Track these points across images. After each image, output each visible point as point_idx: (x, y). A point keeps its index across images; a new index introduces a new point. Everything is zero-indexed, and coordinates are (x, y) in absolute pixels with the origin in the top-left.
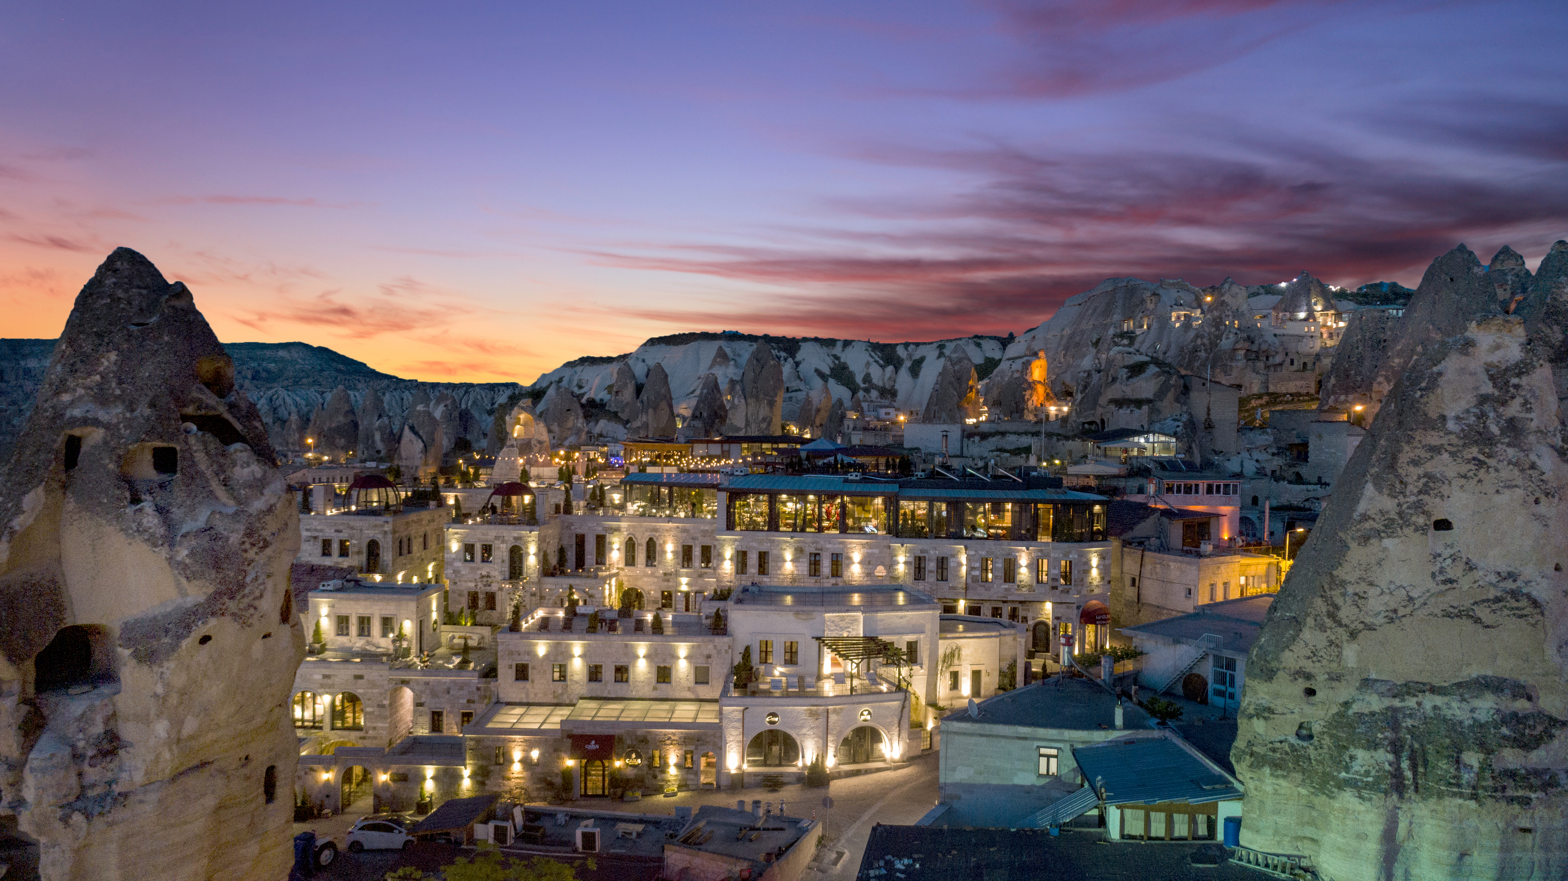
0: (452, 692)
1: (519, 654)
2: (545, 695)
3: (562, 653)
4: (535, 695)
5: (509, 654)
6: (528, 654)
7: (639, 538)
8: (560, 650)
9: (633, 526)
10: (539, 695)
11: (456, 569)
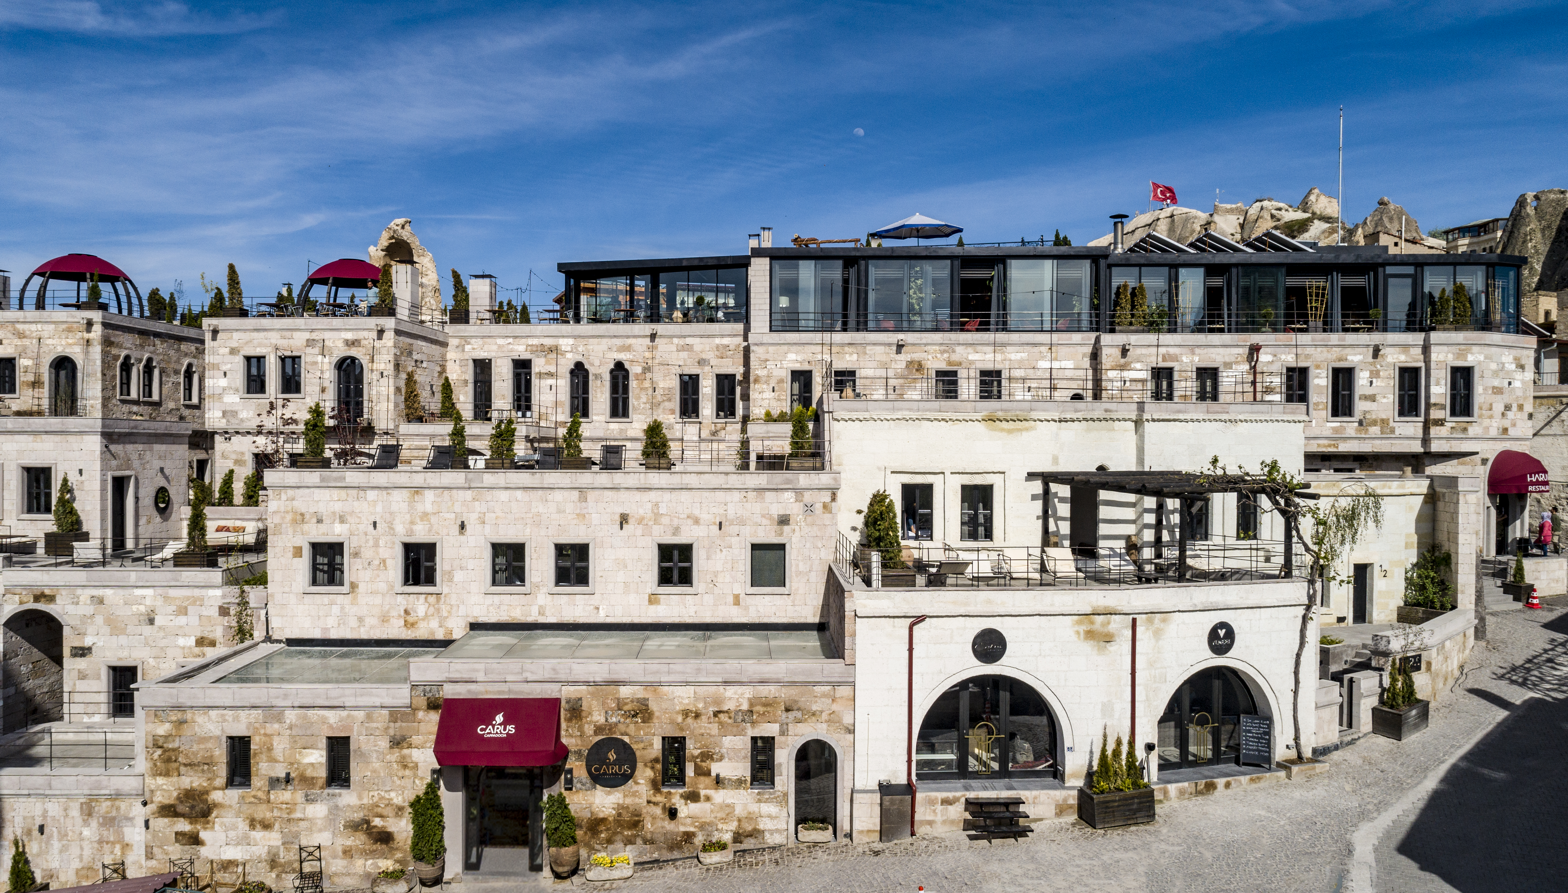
0: (158, 621)
1: (320, 521)
2: (385, 619)
3: (425, 516)
4: (361, 620)
5: (294, 521)
6: (342, 520)
7: (597, 363)
8: (420, 508)
9: (585, 341)
10: (370, 621)
11: (228, 409)
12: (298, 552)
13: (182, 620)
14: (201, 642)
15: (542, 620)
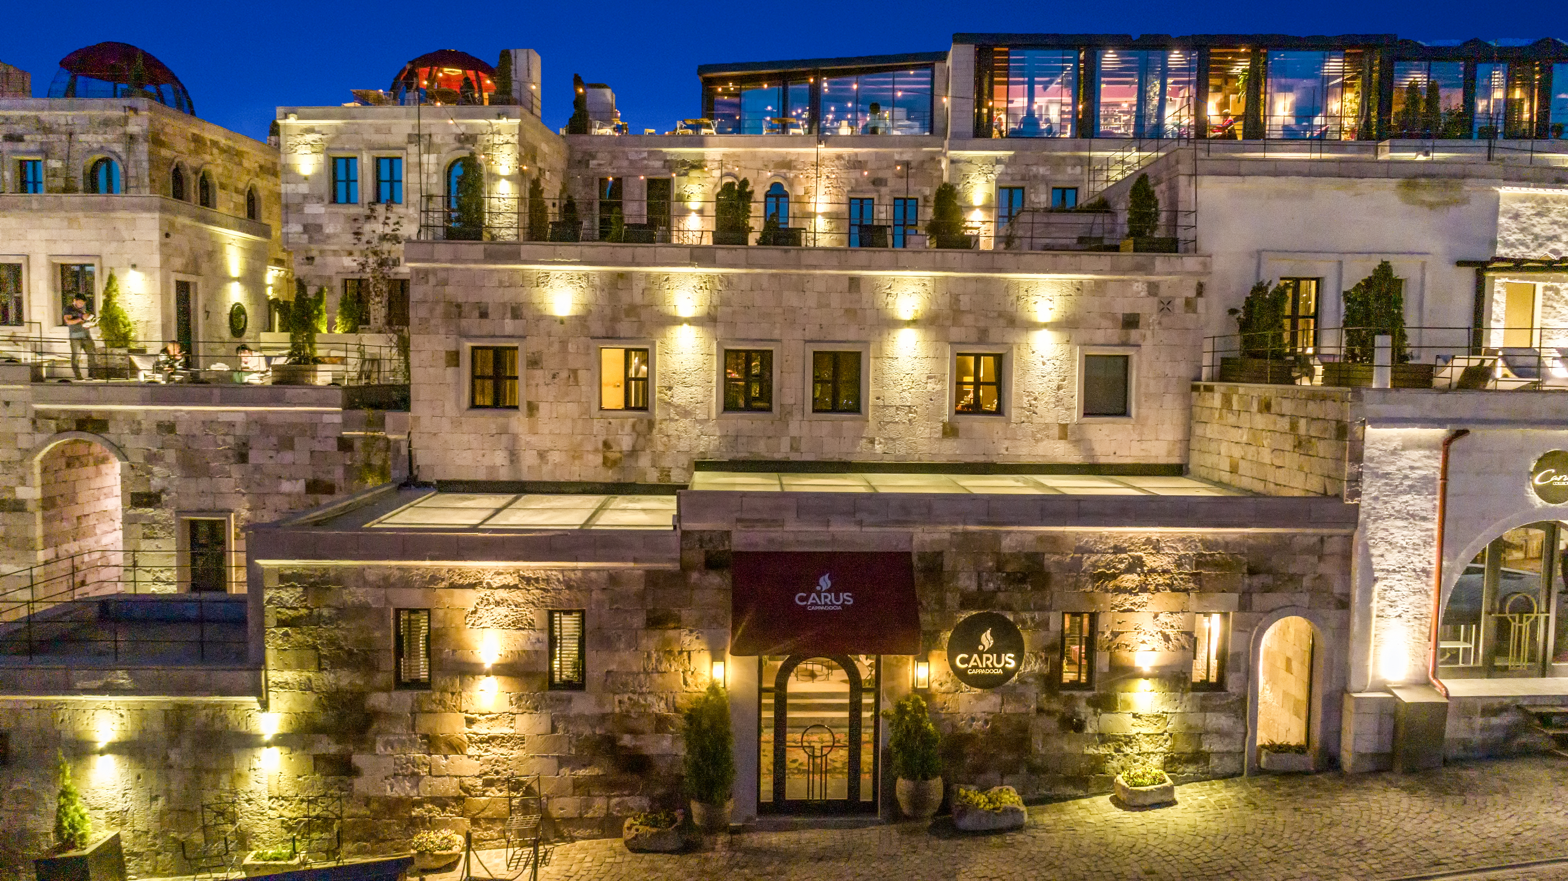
0: (254, 457)
1: (484, 315)
2: (576, 454)
3: (632, 309)
4: (542, 455)
5: (448, 316)
6: (516, 314)
8: (625, 298)
9: (735, 156)
11: (310, 221)
12: (453, 358)
13: (288, 457)
14: (314, 487)
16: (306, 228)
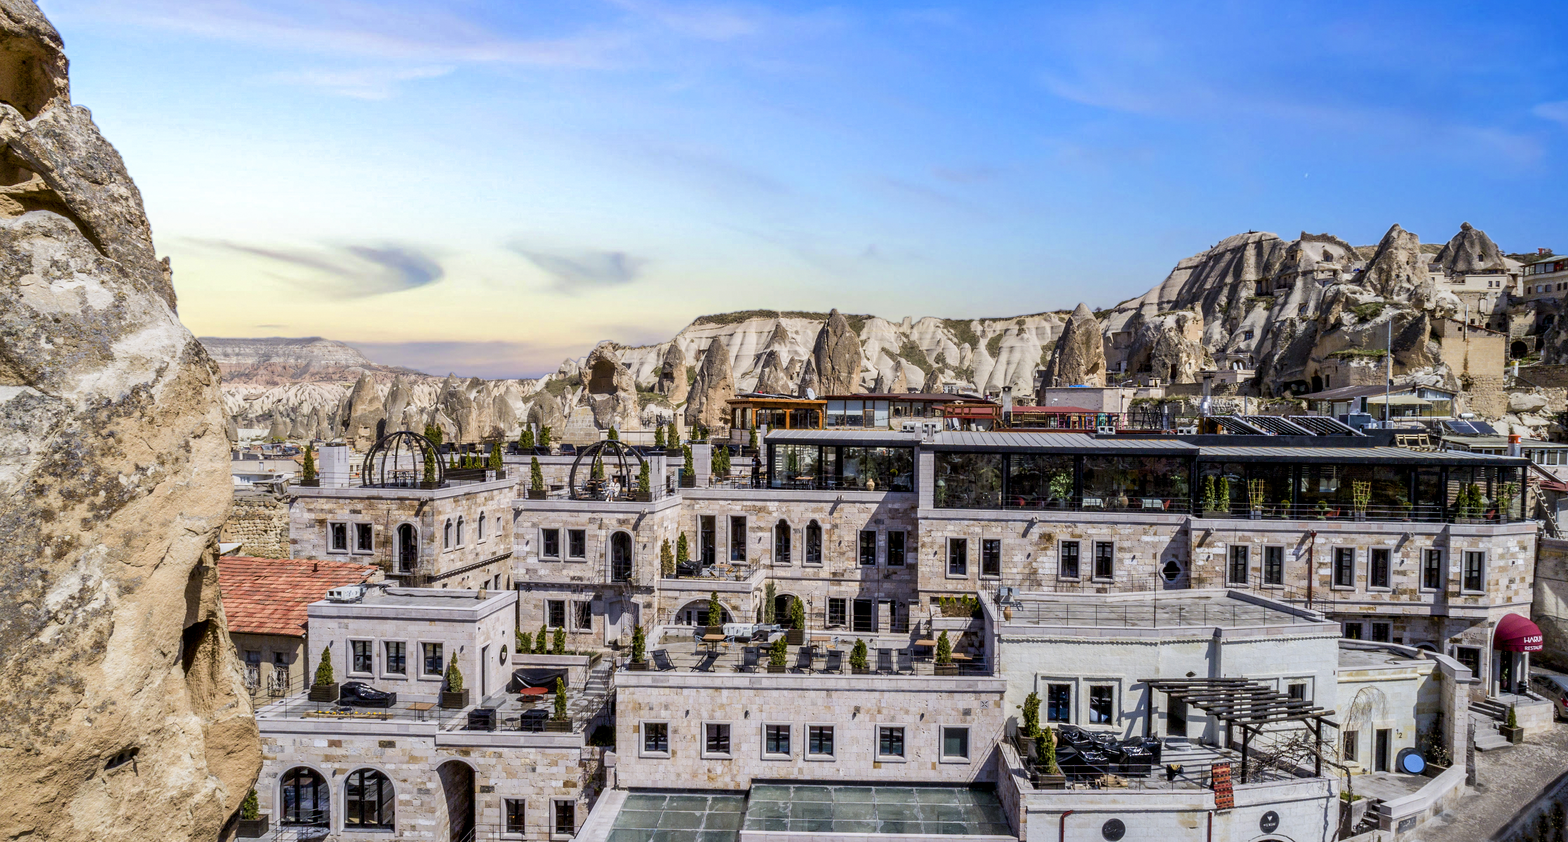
1: (651, 709)
2: (695, 775)
3: (722, 706)
4: (678, 775)
5: (634, 709)
6: (666, 707)
7: (796, 521)
8: (719, 701)
9: (787, 504)
10: (684, 776)
11: (530, 567)
12: (637, 729)
13: (554, 769)
14: (566, 784)
15: (801, 777)
16: (528, 570)
